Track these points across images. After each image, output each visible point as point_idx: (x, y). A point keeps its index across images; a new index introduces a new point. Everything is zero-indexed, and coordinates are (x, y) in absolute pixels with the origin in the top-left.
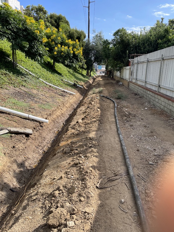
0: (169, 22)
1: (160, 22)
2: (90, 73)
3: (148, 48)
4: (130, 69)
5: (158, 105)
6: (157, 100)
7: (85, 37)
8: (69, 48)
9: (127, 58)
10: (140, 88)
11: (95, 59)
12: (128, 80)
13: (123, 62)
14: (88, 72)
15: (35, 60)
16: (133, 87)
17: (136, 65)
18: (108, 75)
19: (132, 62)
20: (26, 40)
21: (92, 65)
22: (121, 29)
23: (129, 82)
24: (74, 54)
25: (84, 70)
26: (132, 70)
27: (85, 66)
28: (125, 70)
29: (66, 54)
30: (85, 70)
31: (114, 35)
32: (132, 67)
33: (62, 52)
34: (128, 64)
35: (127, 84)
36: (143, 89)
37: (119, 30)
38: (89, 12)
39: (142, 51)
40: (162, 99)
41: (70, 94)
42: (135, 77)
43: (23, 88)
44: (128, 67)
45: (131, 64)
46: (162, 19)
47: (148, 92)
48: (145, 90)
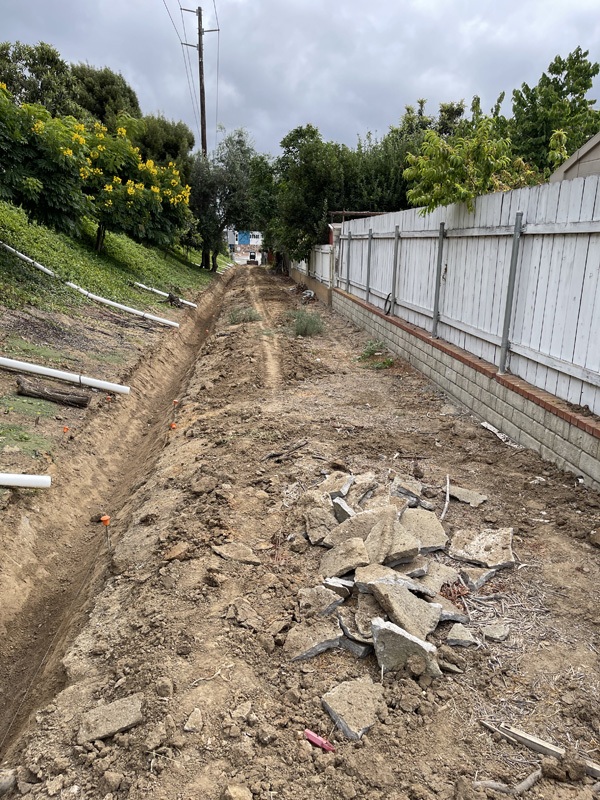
0: (441, 111)
1: (416, 113)
2: (214, 259)
3: (380, 194)
4: (332, 253)
5: (393, 346)
6: (390, 335)
7: (191, 144)
8: (148, 186)
9: (324, 220)
10: (356, 307)
11: (228, 214)
12: (329, 284)
13: (314, 231)
14: (205, 258)
15: (58, 230)
16: (342, 303)
17: (346, 243)
18: (270, 263)
19: (335, 233)
20: (32, 172)
21: (219, 234)
22: (304, 127)
23: (330, 291)
24: (166, 204)
25: (193, 249)
26: (336, 255)
27: (196, 237)
28: (319, 257)
29: (141, 205)
30: (197, 247)
31: (286, 144)
32: (338, 247)
33: (128, 198)
34: (326, 238)
35: (326, 294)
36: (362, 310)
37: (297, 131)
38: (201, 64)
39: (365, 198)
40: (400, 332)
41: (164, 326)
42: (344, 277)
43: (32, 311)
44: (327, 248)
45: (334, 238)
46: (422, 103)
47: (374, 317)
48: (367, 313)
